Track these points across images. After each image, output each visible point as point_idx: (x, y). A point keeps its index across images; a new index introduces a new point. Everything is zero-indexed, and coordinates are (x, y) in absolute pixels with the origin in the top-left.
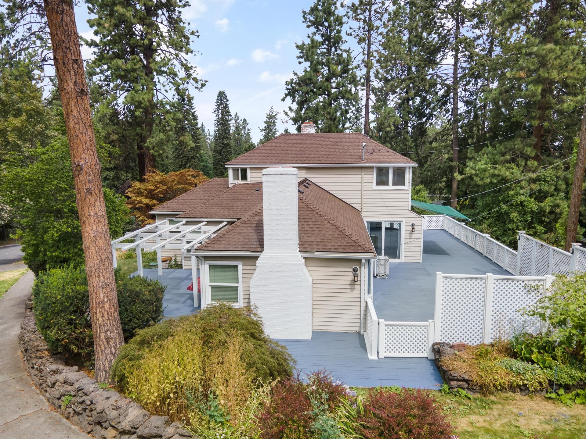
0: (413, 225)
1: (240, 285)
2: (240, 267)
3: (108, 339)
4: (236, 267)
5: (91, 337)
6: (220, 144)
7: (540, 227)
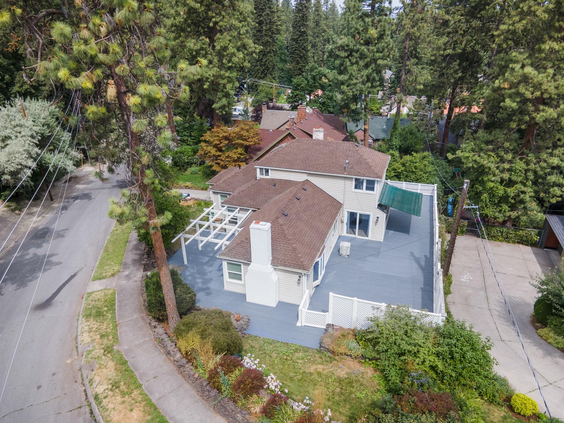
0: (378, 218)
1: (242, 273)
2: (242, 266)
3: (173, 318)
4: (240, 265)
5: (167, 314)
6: (297, 32)
7: (505, 207)
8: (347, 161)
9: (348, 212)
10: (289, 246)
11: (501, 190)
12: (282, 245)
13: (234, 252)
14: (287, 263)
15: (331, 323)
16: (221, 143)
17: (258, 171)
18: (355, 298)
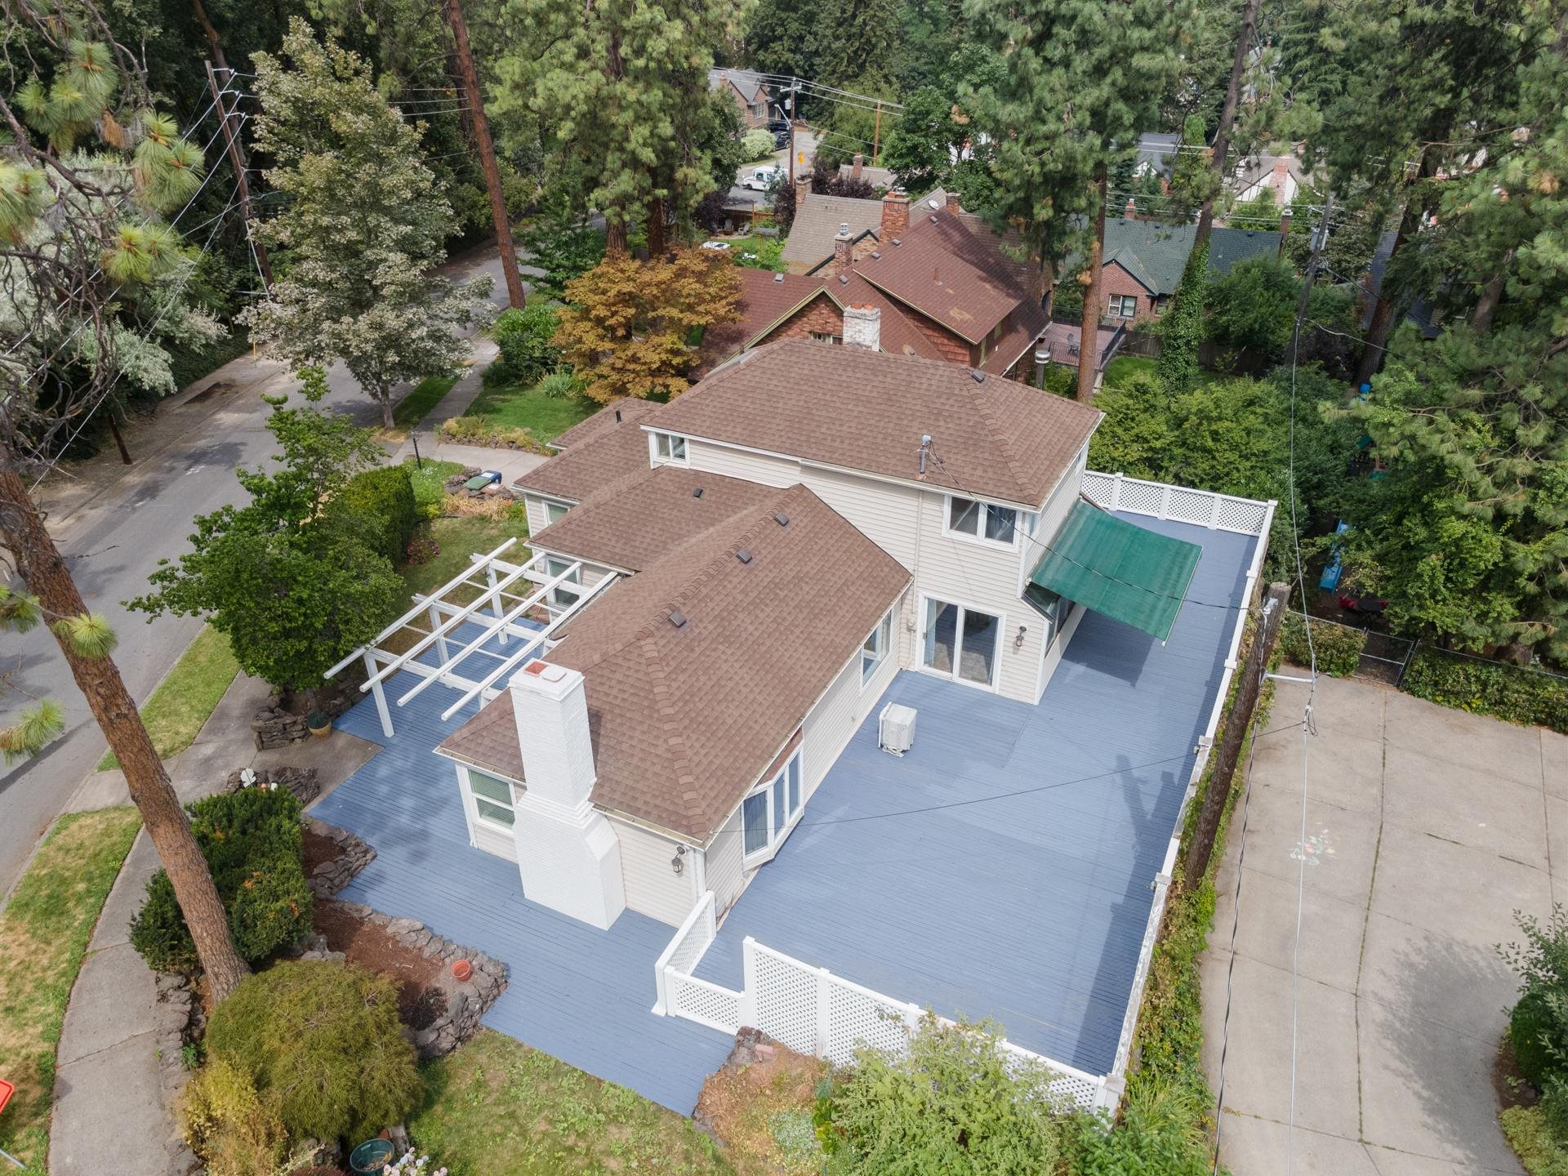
0: (1023, 629)
2: (511, 787)
4: (506, 784)
7: (1504, 605)
8: (927, 438)
9: (931, 601)
10: (660, 742)
11: (1490, 549)
12: (637, 734)
13: (487, 741)
14: (639, 804)
15: (753, 1023)
16: (614, 314)
17: (653, 442)
18: (824, 973)
